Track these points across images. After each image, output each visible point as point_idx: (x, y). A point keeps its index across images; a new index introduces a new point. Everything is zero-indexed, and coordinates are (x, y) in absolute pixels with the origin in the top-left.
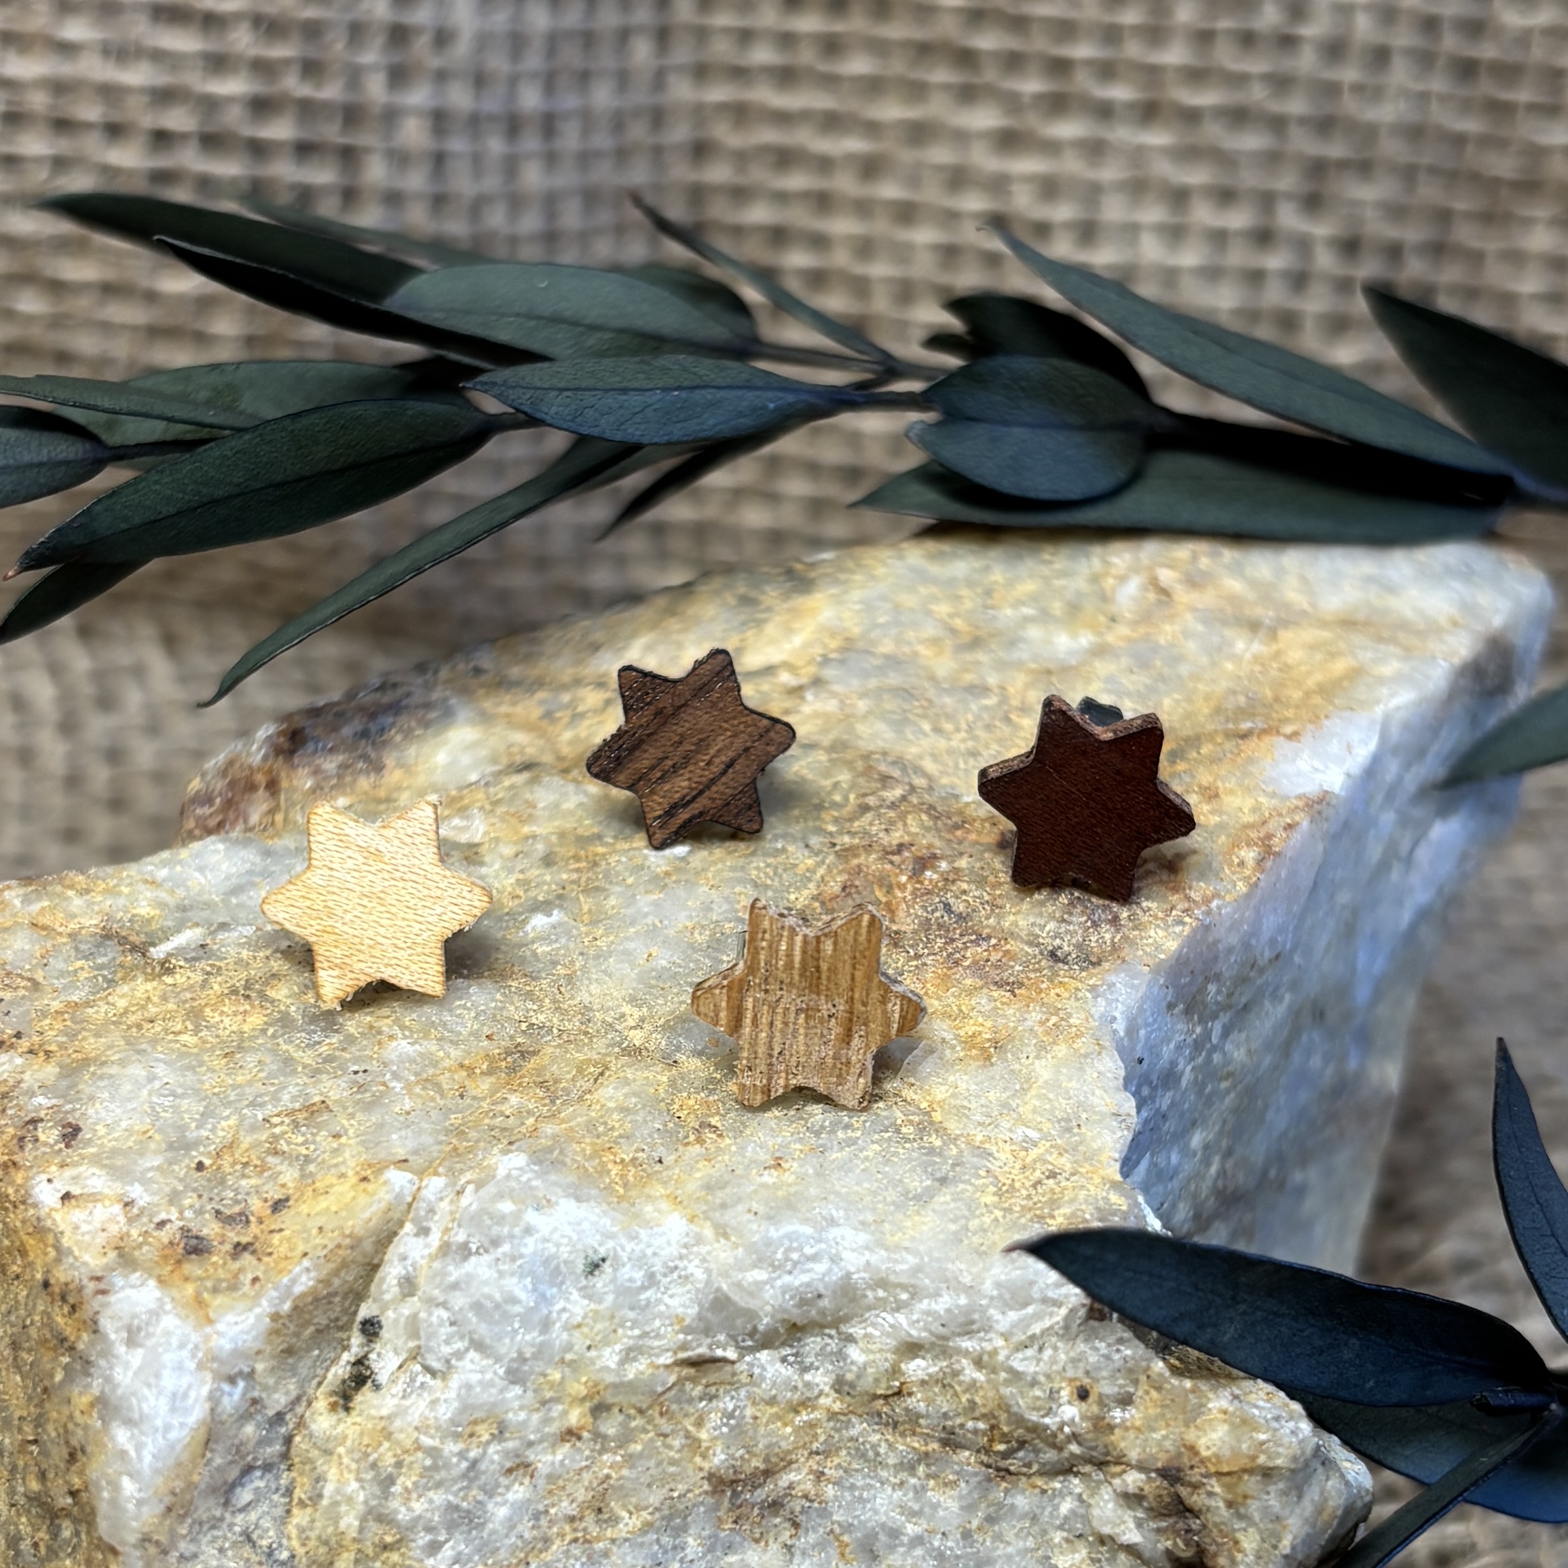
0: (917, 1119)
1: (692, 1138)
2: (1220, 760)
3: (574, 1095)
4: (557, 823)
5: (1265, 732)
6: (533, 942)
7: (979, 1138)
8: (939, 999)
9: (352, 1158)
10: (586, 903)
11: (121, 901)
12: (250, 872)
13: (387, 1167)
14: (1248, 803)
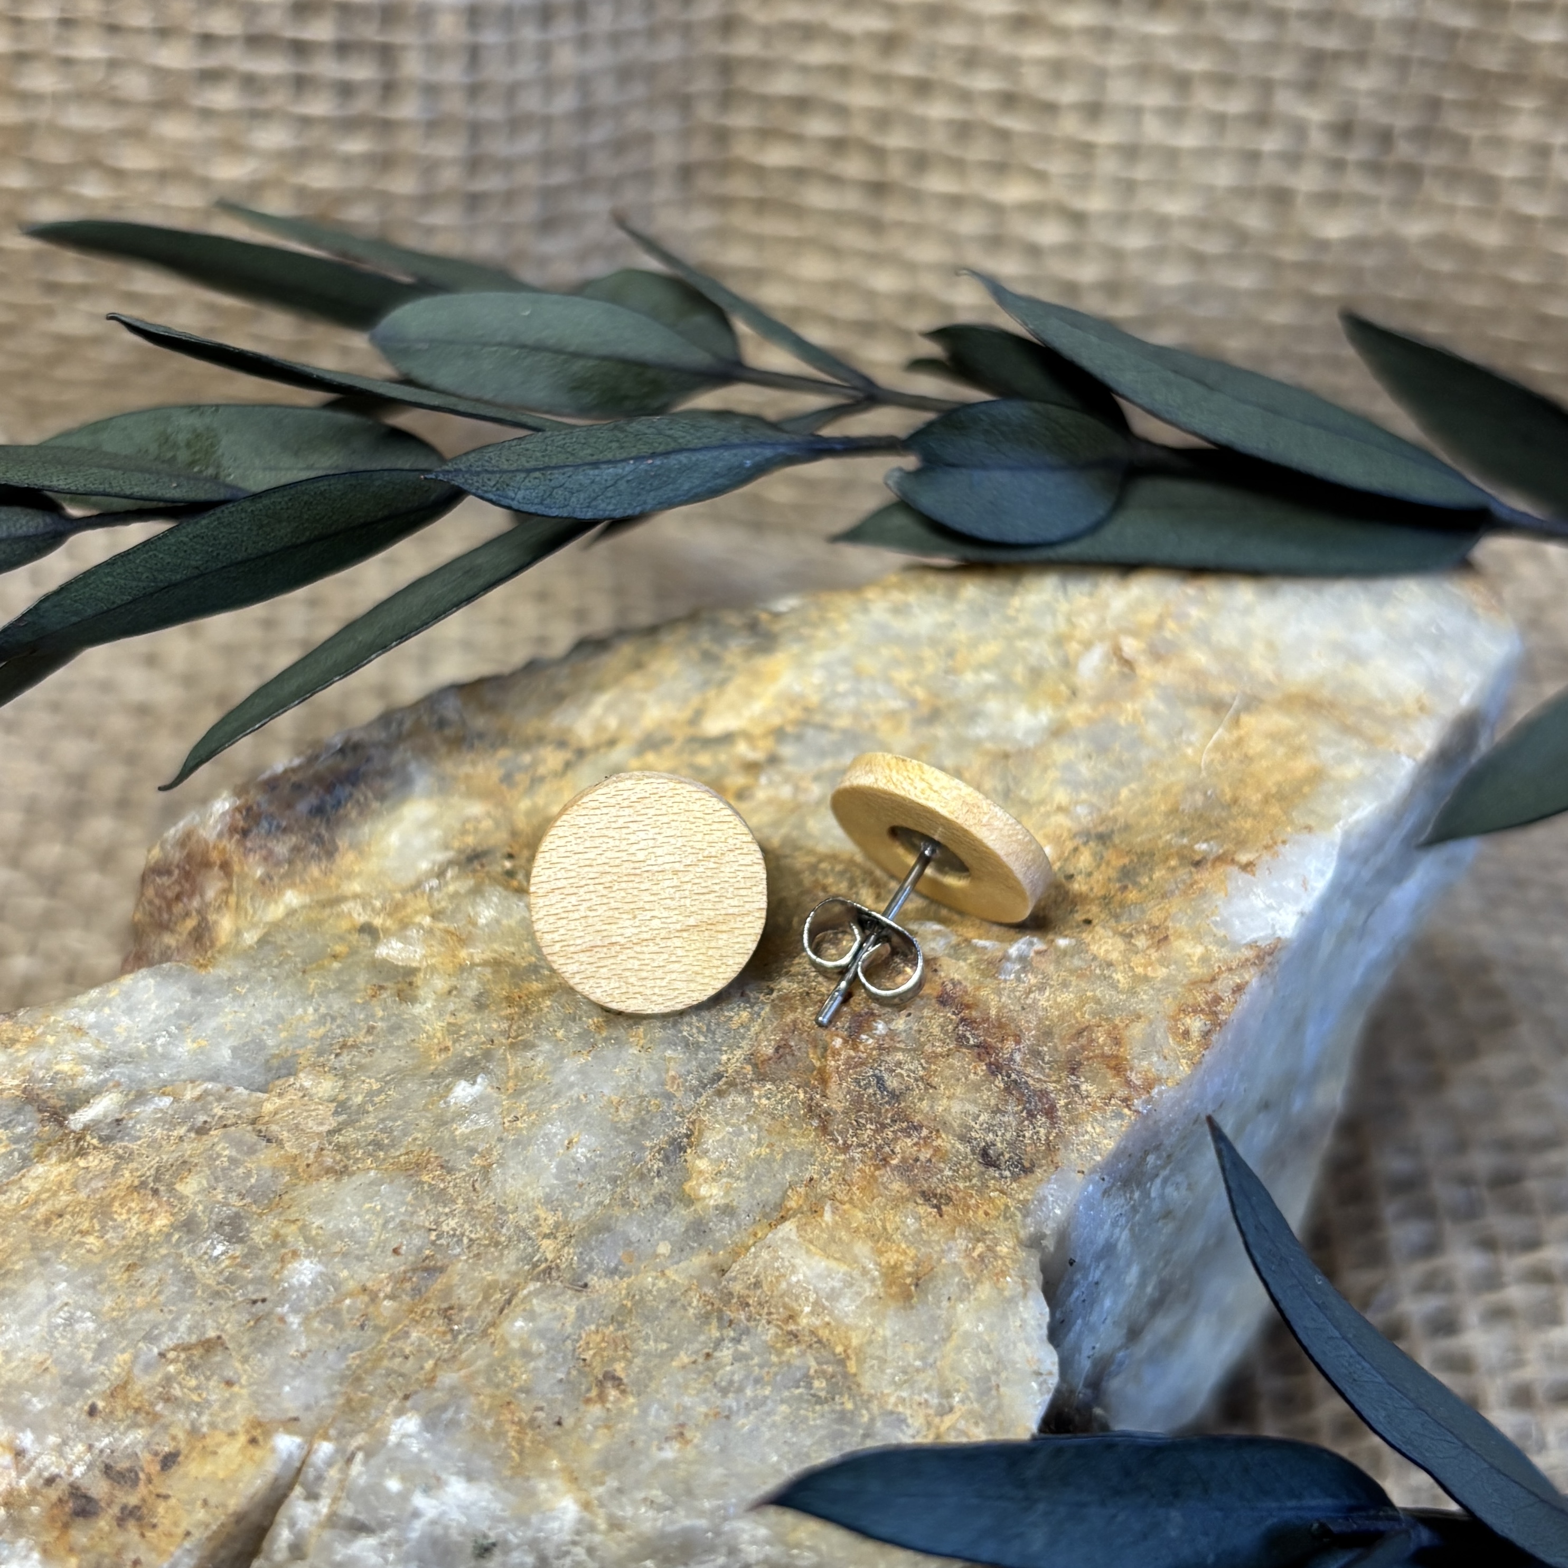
0: (830, 1369)
1: (594, 1393)
2: (1172, 892)
3: (479, 1326)
4: (496, 946)
5: (1221, 859)
6: (453, 1120)
7: (892, 1400)
8: (863, 1210)
9: (241, 1410)
10: (515, 1063)
11: (45, 1055)
12: (179, 1014)
13: (277, 1431)
14: (1199, 950)
